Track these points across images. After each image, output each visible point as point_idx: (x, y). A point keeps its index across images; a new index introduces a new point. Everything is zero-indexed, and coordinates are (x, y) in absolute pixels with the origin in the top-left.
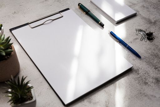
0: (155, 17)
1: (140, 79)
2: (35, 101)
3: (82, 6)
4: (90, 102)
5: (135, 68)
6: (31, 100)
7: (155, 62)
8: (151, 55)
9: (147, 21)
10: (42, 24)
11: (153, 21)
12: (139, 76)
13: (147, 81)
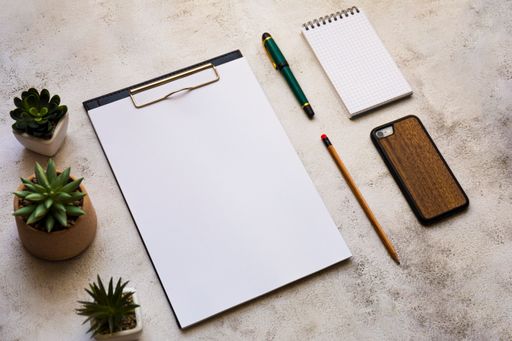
0: (460, 109)
1: (359, 289)
2: (140, 332)
3: (270, 43)
4: (235, 329)
5: (357, 260)
6: (134, 327)
7: (410, 248)
8: (407, 228)
9: (434, 120)
10: (166, 98)
11: (449, 123)
12: (359, 281)
13: (374, 298)
